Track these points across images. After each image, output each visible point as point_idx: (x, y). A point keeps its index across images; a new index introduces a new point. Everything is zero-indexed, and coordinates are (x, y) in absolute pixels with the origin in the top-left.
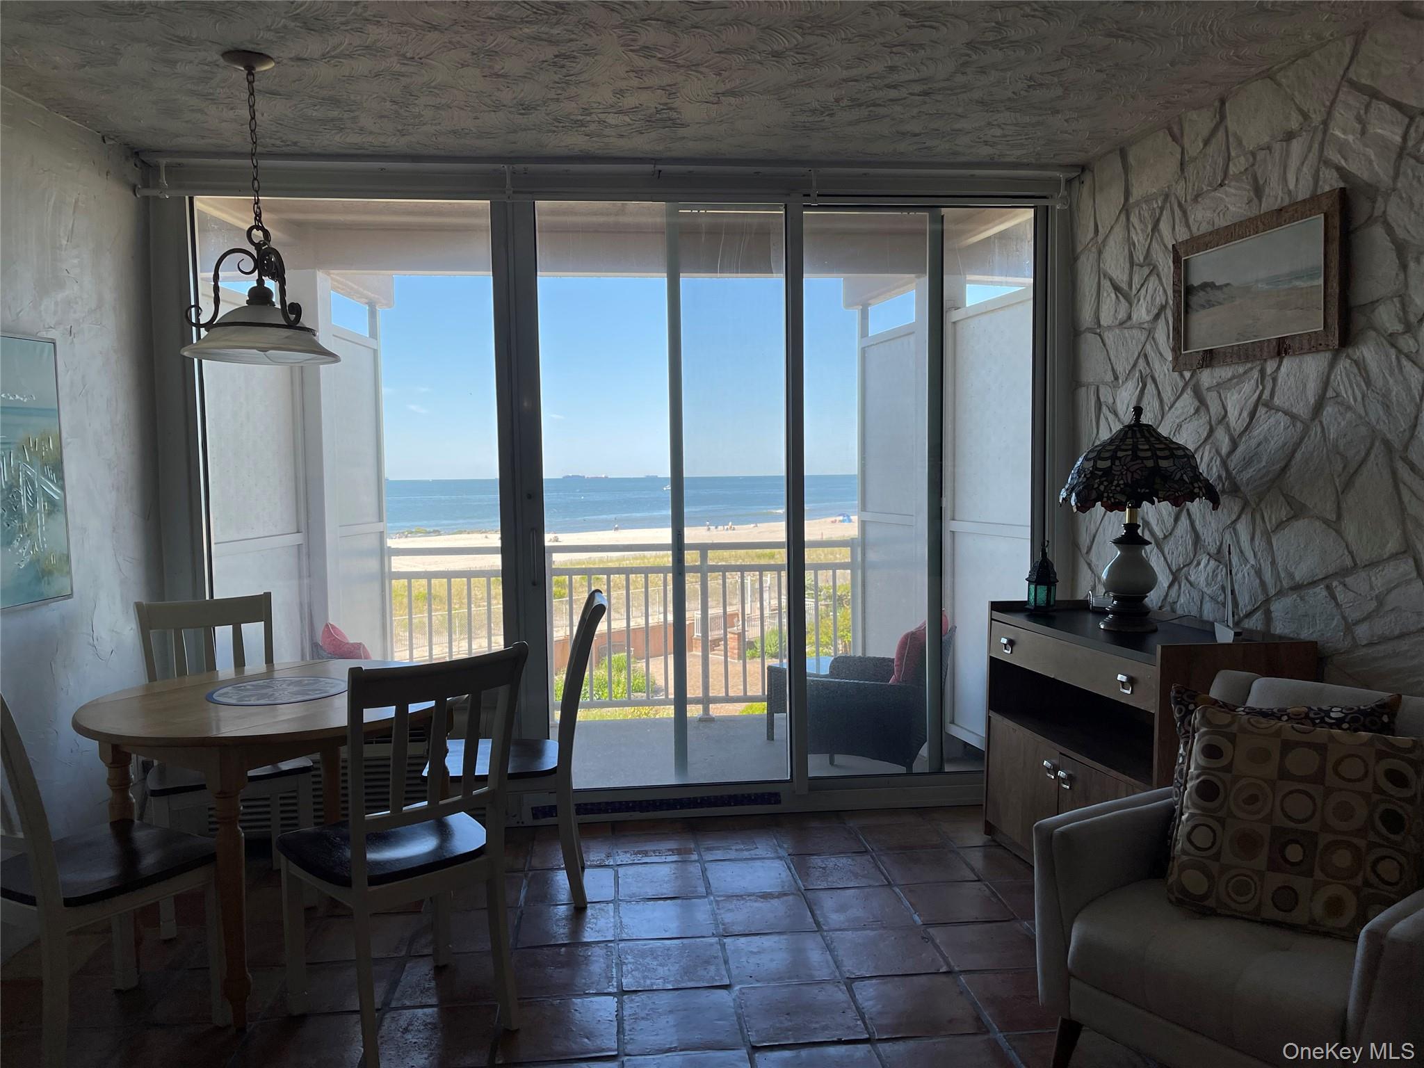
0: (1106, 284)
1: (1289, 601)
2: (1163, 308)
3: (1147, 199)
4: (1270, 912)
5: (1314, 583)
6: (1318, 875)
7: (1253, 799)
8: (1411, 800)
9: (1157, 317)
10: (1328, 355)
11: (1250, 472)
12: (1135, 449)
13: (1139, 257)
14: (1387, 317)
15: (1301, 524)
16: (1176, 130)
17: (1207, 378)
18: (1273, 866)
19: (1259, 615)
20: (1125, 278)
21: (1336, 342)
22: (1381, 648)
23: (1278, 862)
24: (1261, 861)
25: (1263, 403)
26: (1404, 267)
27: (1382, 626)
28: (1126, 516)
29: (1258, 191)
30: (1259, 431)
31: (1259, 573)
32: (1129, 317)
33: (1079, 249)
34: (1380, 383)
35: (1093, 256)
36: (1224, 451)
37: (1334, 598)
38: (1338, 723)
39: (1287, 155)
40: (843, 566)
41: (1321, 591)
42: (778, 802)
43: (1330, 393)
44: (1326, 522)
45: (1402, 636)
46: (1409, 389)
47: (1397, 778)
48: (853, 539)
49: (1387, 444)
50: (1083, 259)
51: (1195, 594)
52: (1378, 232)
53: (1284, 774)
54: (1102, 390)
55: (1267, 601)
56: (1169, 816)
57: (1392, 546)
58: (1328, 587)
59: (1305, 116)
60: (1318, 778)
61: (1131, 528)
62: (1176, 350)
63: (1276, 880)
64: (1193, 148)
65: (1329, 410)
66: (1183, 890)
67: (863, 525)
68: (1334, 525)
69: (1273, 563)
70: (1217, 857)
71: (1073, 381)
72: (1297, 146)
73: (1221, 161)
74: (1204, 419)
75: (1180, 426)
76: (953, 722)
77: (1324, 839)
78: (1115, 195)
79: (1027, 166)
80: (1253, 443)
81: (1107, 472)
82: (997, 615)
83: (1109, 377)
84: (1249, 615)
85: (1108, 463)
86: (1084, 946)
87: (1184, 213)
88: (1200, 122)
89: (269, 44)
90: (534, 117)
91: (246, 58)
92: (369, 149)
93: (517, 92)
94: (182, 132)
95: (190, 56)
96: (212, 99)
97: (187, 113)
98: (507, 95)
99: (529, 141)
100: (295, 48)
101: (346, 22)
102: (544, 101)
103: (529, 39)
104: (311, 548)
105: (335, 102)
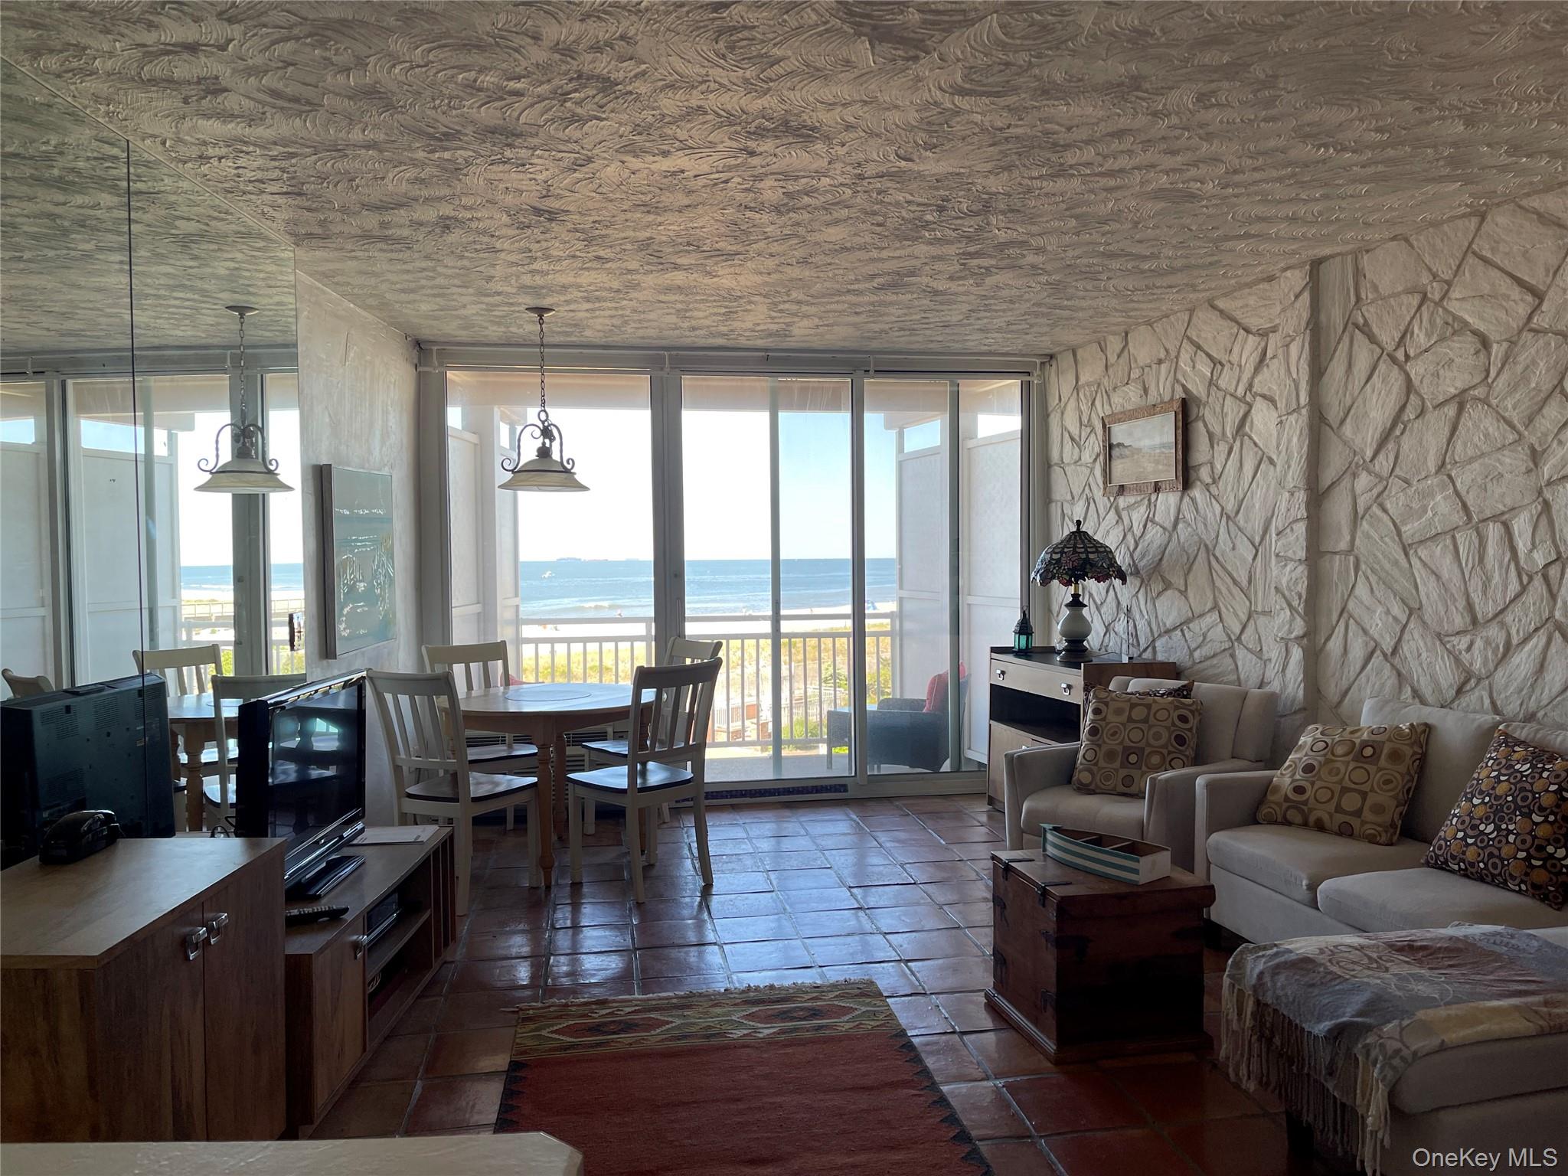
0: (1066, 435)
1: (1164, 640)
2: (1098, 455)
3: (1089, 384)
4: (1121, 788)
5: (1175, 628)
6: (1144, 768)
7: (1114, 734)
8: (1190, 730)
9: (1095, 460)
10: (1180, 494)
11: (1144, 562)
12: (1075, 547)
13: (1085, 420)
14: (1204, 474)
15: (1169, 592)
16: (1102, 343)
17: (1122, 502)
18: (1122, 766)
19: (1150, 650)
20: (1077, 433)
21: (1180, 487)
22: (1205, 663)
23: (1126, 763)
24: (1117, 764)
25: (1149, 520)
26: (1212, 447)
27: (1206, 651)
28: (1072, 589)
29: (1146, 391)
30: (1148, 537)
31: (1149, 624)
32: (1080, 459)
33: (1050, 409)
34: (1202, 512)
35: (1058, 415)
36: (1131, 549)
37: (1184, 635)
38: (1163, 695)
39: (1159, 372)
40: (885, 634)
41: (1178, 632)
42: (846, 791)
43: (1181, 516)
44: (1180, 591)
45: (1214, 656)
46: (1215, 515)
47: (1183, 719)
48: (892, 612)
49: (1206, 546)
50: (1052, 416)
51: (1118, 640)
52: (1200, 425)
53: (1130, 719)
54: (1066, 505)
55: (1154, 641)
56: (1076, 751)
57: (1209, 605)
58: (1182, 630)
59: (1167, 351)
60: (1146, 721)
61: (1076, 596)
62: (1105, 483)
63: (1123, 772)
64: (1112, 359)
65: (1180, 526)
66: (1081, 784)
67: (901, 601)
68: (1184, 593)
69: (1156, 617)
70: (1096, 764)
71: (1047, 498)
72: (1164, 367)
73: (1126, 369)
74: (1121, 528)
75: (1108, 532)
76: (969, 748)
77: (1148, 750)
78: (1071, 377)
79: (1014, 355)
80: (1146, 543)
81: (1058, 561)
82: (994, 655)
83: (1069, 497)
84: (1145, 650)
85: (1059, 556)
86: (1028, 812)
87: (1108, 396)
88: (1114, 344)
89: (559, 305)
90: (697, 332)
91: (541, 311)
92: (578, 343)
93: (694, 323)
94: (463, 335)
95: (506, 309)
96: (499, 324)
97: (476, 329)
98: (686, 325)
99: (688, 341)
100: (572, 307)
101: (613, 300)
102: (708, 327)
103: (715, 307)
104: (486, 616)
105: (576, 325)
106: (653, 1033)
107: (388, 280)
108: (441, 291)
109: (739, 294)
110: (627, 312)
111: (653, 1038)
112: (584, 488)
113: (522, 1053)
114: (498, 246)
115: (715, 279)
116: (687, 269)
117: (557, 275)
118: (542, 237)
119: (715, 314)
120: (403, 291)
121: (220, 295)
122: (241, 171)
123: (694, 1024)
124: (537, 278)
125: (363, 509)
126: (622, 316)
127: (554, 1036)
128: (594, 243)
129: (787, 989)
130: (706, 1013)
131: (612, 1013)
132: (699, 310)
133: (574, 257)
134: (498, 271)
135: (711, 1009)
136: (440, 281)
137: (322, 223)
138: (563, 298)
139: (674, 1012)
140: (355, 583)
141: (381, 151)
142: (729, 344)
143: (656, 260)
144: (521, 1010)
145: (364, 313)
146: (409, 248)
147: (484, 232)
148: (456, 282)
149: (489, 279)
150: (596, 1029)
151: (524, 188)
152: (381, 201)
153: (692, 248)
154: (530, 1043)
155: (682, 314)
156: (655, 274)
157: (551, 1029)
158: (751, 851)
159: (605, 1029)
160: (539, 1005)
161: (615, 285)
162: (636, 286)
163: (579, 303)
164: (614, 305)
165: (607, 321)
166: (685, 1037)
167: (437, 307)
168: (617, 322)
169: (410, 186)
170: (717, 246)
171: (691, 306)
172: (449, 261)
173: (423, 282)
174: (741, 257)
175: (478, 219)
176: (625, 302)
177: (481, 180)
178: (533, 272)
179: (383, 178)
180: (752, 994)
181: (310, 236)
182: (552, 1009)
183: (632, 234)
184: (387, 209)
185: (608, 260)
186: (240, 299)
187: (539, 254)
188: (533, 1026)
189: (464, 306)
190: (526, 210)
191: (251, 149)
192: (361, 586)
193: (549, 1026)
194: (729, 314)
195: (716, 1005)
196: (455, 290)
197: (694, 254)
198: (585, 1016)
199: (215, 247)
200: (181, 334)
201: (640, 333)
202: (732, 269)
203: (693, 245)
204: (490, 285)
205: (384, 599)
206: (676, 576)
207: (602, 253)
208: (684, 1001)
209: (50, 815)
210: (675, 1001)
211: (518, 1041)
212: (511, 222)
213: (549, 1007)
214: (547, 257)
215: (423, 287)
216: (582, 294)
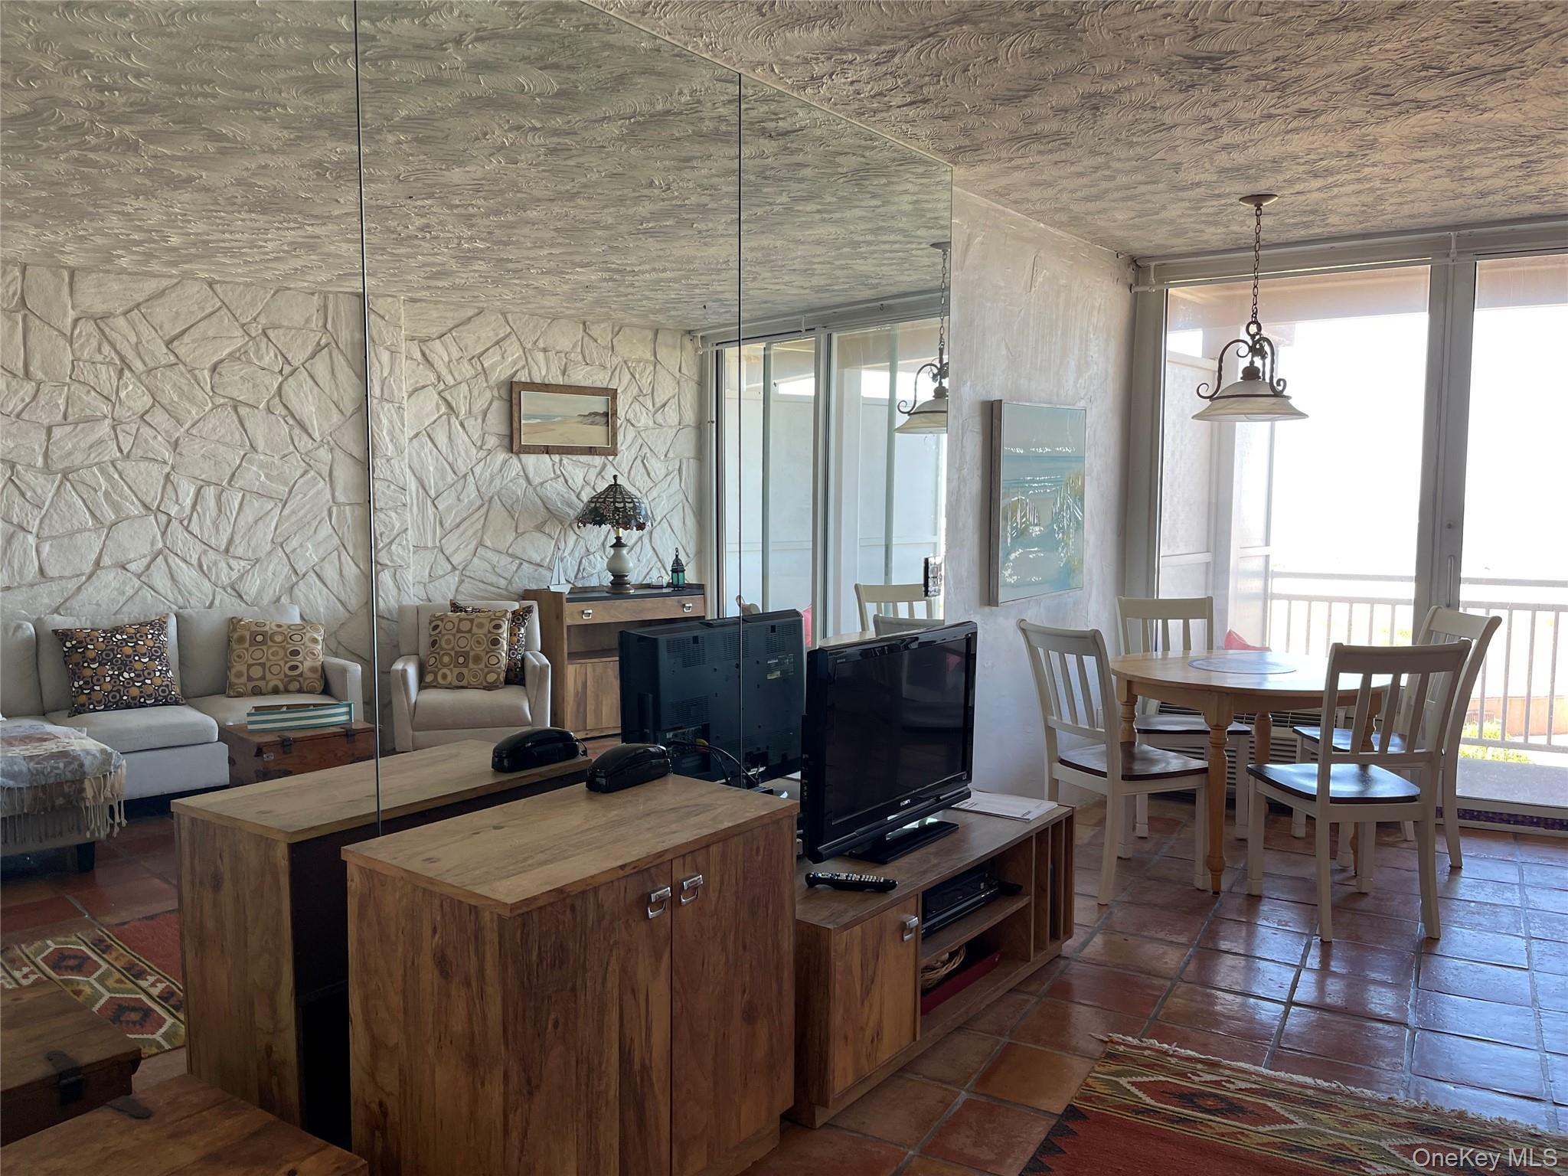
89: (1280, 188)
90: (1490, 199)
91: (1257, 199)
92: (1326, 235)
93: (1480, 186)
94: (1179, 244)
95: (1215, 203)
96: (1215, 224)
97: (1191, 234)
98: (1469, 189)
99: (1480, 214)
100: (1298, 187)
101: (1348, 169)
102: (1504, 189)
103: (1502, 157)
104: (1217, 565)
105: (1313, 212)
106: (1261, 1129)
107: (1065, 189)
108: (1129, 193)
109: (1534, 132)
110: (1377, 184)
111: (1256, 1137)
112: (1300, 415)
113: (1088, 1099)
114: (1168, 120)
115: (1485, 115)
116: (1438, 105)
117: (1259, 146)
118: (1216, 97)
119: (1508, 169)
120: (1087, 199)
121: (919, 233)
122: (856, 86)
123: (1323, 1135)
124: (1235, 155)
125: (1043, 446)
126: (1372, 190)
127: (1133, 1089)
128: (1289, 91)
129: (1484, 1124)
130: (1345, 1124)
131: (1218, 1083)
132: (1480, 166)
133: (1270, 116)
134: (1184, 153)
135: (1356, 1121)
136: (1122, 180)
137: (966, 132)
138: (1280, 178)
139: (1303, 1109)
140: (1027, 527)
141: (975, 23)
142: (1547, 209)
143: (1386, 101)
144: (1112, 1041)
145: (1059, 233)
146: (1067, 144)
147: (1143, 106)
148: (1140, 177)
149: (1177, 167)
150: (1188, 1098)
151: (1164, 31)
152: (1009, 90)
153: (1432, 72)
154: (1101, 1088)
155: (1457, 173)
156: (1393, 122)
157: (1134, 1079)
158: (1517, 903)
159: (1200, 1102)
160: (1136, 1042)
161: (1343, 146)
162: (1373, 145)
163: (1305, 181)
164: (1353, 176)
165: (1353, 200)
166: (1301, 1150)
167: (1134, 214)
168: (1369, 199)
169: (1028, 62)
170: (1469, 62)
171: (1466, 161)
172: (1120, 152)
173: (1104, 185)
174: (1515, 73)
175: (1128, 89)
176: (1367, 170)
177: (1104, 32)
178: (1226, 147)
179: (996, 60)
180: (1427, 1117)
181: (961, 149)
182: (1147, 1053)
183: (1335, 68)
184: (1020, 98)
185: (1318, 113)
186: (937, 234)
187: (1223, 122)
188: (1114, 1068)
189: (1164, 207)
190: (1180, 62)
191: (850, 57)
192: (1036, 531)
193: (1131, 1074)
194: (1528, 166)
195: (1365, 1117)
196: (1142, 188)
197: (1437, 82)
198: (1184, 1075)
199: (884, 181)
200: (908, 279)
201: (1406, 210)
202: (1508, 94)
203: (1434, 68)
204: (1182, 175)
205: (1067, 545)
206: (1450, 526)
207: (1305, 105)
208: (1324, 1097)
209: (675, 736)
210: (1310, 1092)
211: (1089, 1080)
212: (1168, 85)
213: (1145, 1048)
214: (1236, 123)
215: (1107, 191)
216: (1302, 168)
